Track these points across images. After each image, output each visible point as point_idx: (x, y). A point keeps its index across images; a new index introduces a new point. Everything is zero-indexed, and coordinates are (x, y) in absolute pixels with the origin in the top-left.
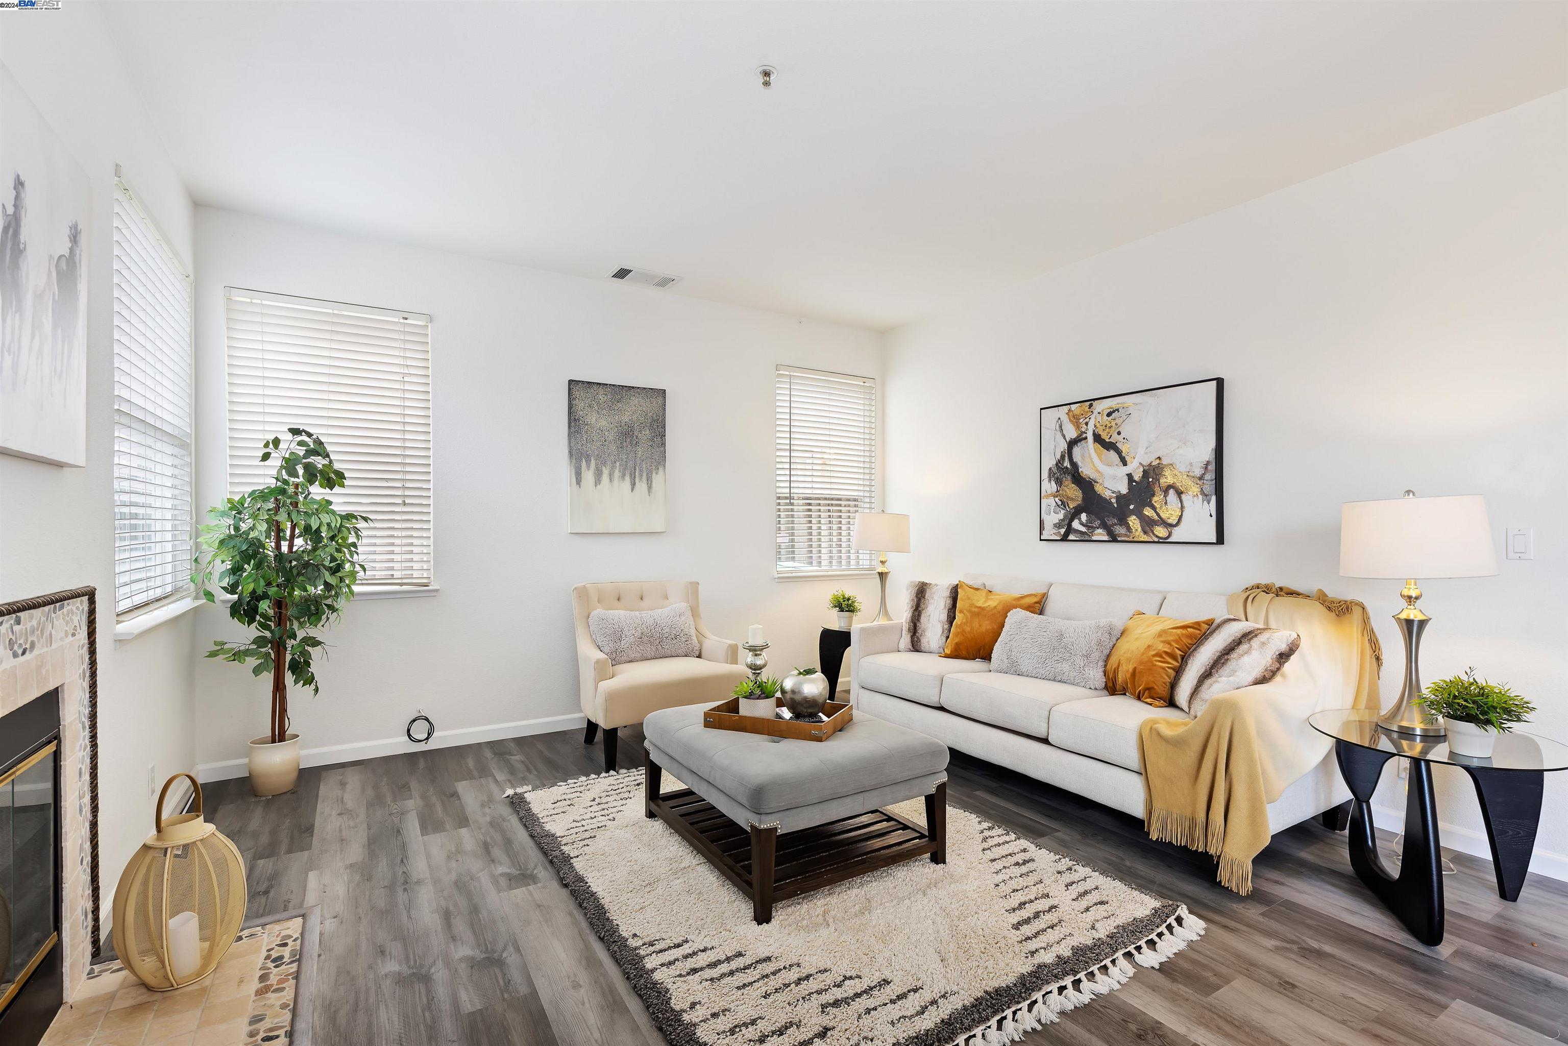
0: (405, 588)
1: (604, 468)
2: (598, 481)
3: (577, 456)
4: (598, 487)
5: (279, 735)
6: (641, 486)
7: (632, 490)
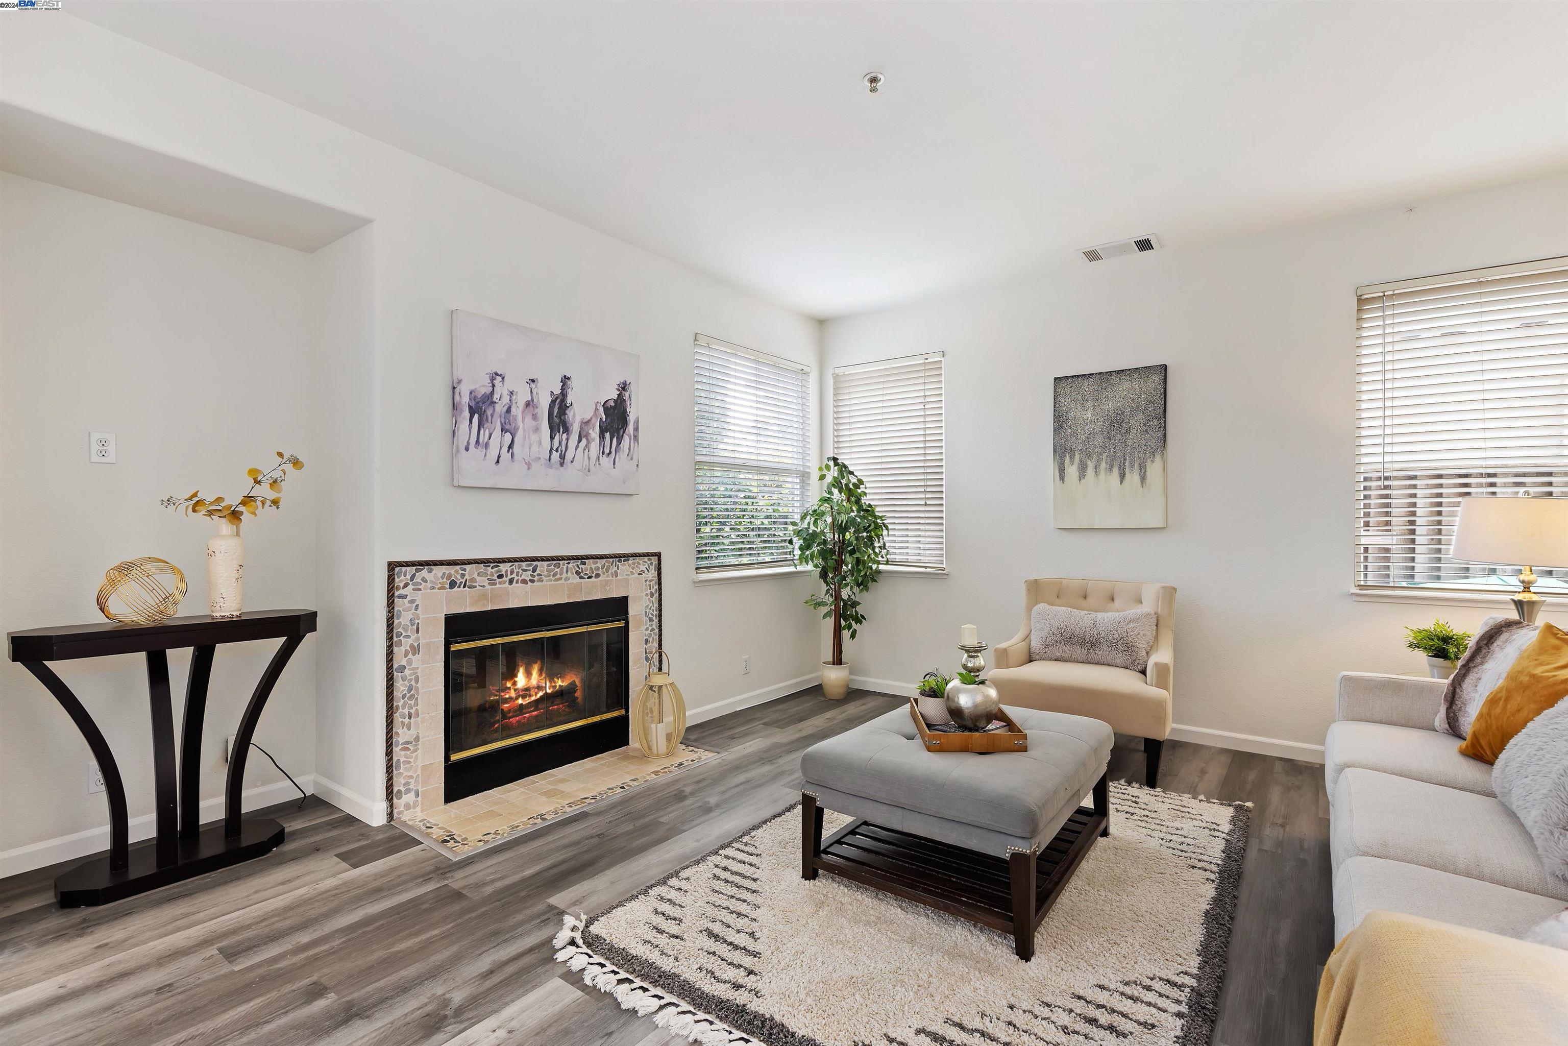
0: (928, 570)
1: (1089, 462)
2: (1082, 475)
3: (1061, 452)
4: (1083, 481)
5: (838, 660)
6: (1133, 477)
7: (1121, 482)
